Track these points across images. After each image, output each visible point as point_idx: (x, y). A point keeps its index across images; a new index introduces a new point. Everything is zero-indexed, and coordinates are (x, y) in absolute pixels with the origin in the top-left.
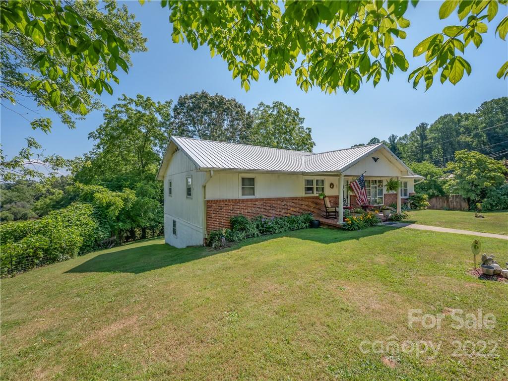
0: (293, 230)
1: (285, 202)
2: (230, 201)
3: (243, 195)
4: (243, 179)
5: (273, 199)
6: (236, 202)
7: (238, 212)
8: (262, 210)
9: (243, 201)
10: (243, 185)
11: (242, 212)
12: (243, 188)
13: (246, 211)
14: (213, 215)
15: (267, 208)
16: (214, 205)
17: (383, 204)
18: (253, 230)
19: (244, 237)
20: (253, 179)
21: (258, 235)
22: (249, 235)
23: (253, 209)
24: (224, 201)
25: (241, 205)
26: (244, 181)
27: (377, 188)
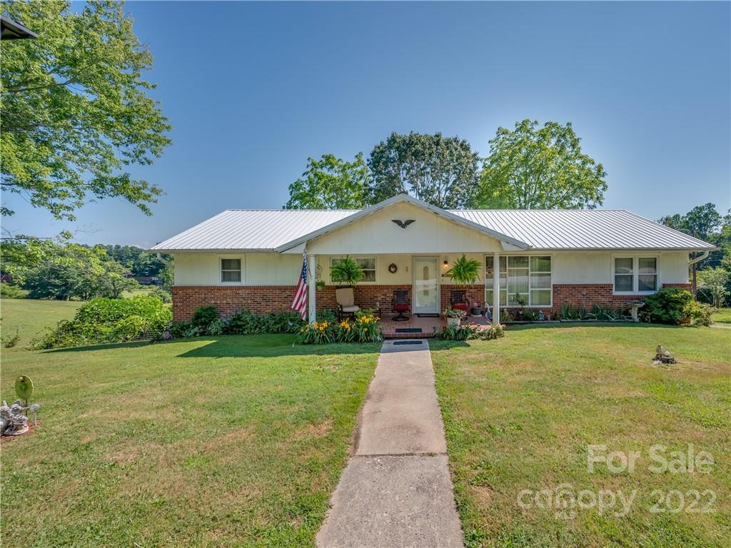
0: (273, 332)
2: (200, 288)
3: (224, 280)
4: (223, 261)
5: (269, 288)
6: (210, 289)
7: (213, 302)
8: (249, 301)
9: (221, 289)
10: (223, 268)
11: (218, 302)
12: (224, 273)
13: (225, 302)
15: (258, 300)
16: (181, 292)
17: (551, 306)
18: (213, 328)
19: (196, 333)
20: (239, 261)
21: (216, 334)
22: (205, 332)
23: (235, 300)
24: (192, 288)
25: (217, 294)
26: (225, 263)
27: (530, 273)
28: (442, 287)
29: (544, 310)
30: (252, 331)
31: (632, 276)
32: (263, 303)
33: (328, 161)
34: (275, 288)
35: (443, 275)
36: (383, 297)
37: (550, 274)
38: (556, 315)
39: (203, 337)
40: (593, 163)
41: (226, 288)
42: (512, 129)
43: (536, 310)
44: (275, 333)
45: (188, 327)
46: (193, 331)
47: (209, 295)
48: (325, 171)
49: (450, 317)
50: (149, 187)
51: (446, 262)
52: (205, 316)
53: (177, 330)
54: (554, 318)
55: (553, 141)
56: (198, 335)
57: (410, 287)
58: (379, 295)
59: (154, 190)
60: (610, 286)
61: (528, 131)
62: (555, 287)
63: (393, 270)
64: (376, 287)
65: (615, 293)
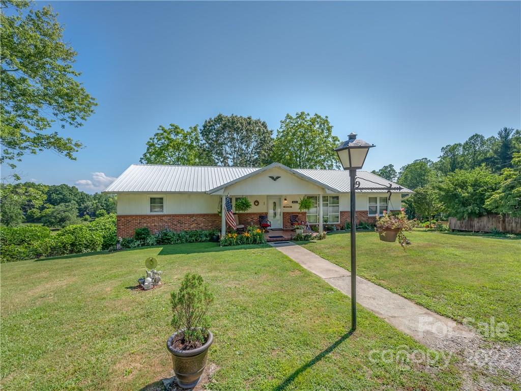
1: (194, 218)
2: (137, 216)
3: (151, 211)
6: (143, 217)
7: (145, 225)
8: (170, 224)
9: (150, 216)
10: (151, 203)
11: (149, 225)
12: (151, 206)
13: (153, 225)
14: (122, 227)
15: (175, 223)
16: (123, 219)
17: (339, 223)
18: (150, 240)
19: (139, 245)
20: (162, 199)
21: (152, 244)
22: (144, 244)
23: (160, 223)
24: (131, 216)
25: (148, 220)
26: (153, 200)
27: (329, 205)
28: (284, 213)
29: (336, 225)
30: (177, 242)
31: (376, 207)
32: (178, 225)
33: (176, 130)
34: (186, 215)
35: (284, 207)
36: (251, 220)
37: (338, 206)
38: (343, 227)
39: (144, 247)
40: (339, 141)
41: (154, 216)
42: (294, 117)
43: (332, 225)
44: (191, 242)
45: (132, 241)
46: (136, 244)
47: (143, 221)
48: (172, 136)
49: (298, 229)
50: (73, 143)
51: (285, 200)
52: (144, 234)
53: (125, 243)
54: (342, 229)
55: (317, 126)
56: (140, 246)
57: (267, 214)
58: (249, 218)
59: (76, 145)
60: (367, 211)
61: (304, 119)
62: (341, 212)
63: (256, 204)
64: (247, 214)
65: (369, 215)
